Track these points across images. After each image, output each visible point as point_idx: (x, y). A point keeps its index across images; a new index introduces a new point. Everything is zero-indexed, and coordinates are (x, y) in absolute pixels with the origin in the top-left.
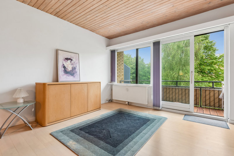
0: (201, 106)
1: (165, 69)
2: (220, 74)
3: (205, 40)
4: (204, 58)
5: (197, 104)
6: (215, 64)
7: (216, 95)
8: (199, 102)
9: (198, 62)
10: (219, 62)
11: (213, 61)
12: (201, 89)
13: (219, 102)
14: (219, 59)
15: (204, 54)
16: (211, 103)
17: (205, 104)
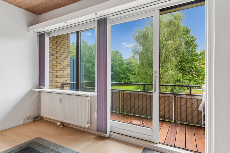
0: (175, 122)
1: (144, 66)
2: (200, 72)
3: (186, 34)
4: (185, 54)
5: (170, 118)
6: (196, 62)
7: (195, 105)
8: (172, 116)
9: (179, 58)
10: (199, 59)
11: (193, 57)
12: (175, 96)
13: (198, 115)
14: (200, 56)
15: (185, 50)
16: (188, 117)
17: (181, 119)
